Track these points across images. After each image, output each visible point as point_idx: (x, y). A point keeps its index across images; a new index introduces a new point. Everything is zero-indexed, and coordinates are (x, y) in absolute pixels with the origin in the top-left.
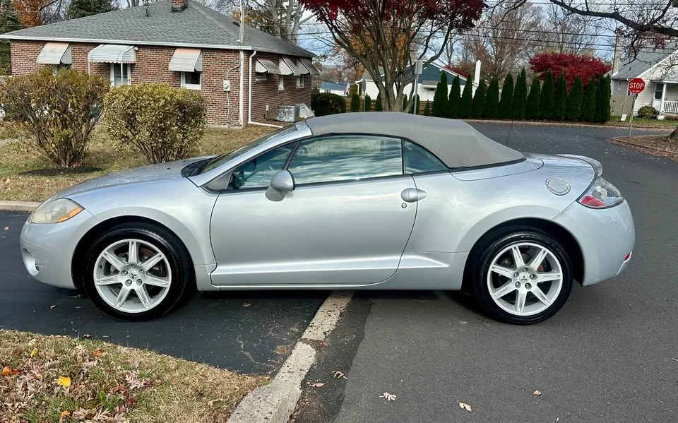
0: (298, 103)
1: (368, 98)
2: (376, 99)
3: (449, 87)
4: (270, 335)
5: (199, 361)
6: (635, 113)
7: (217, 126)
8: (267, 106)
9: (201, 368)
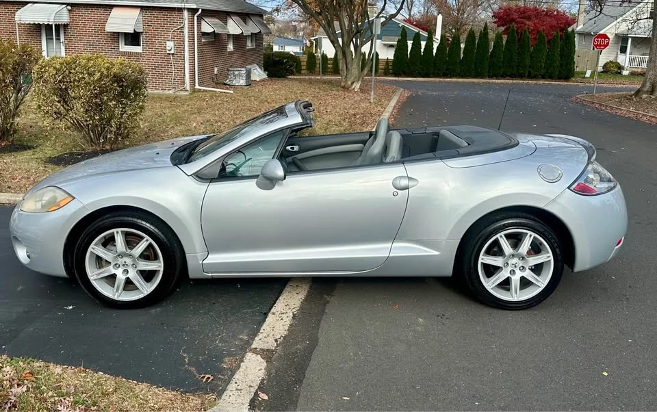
0: (250, 64)
1: (324, 57)
2: (333, 57)
3: (410, 43)
4: (218, 346)
5: (140, 380)
6: (600, 69)
7: (161, 92)
8: (216, 69)
9: (142, 388)
